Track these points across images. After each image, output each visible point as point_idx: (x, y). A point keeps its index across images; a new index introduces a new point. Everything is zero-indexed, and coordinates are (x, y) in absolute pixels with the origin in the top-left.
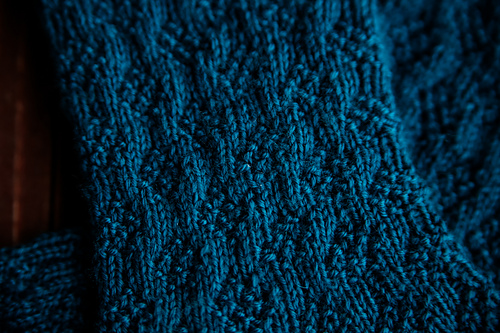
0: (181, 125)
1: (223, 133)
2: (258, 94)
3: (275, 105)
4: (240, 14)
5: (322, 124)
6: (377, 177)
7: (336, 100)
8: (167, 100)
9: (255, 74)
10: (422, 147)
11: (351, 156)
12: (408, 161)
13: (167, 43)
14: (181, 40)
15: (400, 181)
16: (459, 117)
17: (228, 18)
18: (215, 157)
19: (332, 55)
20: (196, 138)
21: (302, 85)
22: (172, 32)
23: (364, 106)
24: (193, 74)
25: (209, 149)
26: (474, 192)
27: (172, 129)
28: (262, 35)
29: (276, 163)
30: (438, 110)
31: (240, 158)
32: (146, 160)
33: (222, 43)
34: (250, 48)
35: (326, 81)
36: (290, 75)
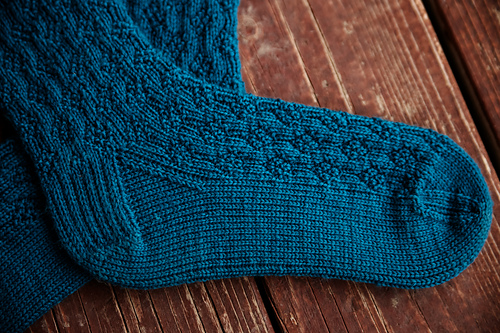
0: (38, 69)
1: (58, 65)
2: (67, 41)
3: (76, 43)
4: (44, 8)
5: (101, 42)
6: (135, 57)
7: (102, 29)
8: (27, 61)
9: (62, 33)
10: (154, 35)
11: (119, 52)
12: (147, 43)
13: (17, 35)
14: (22, 31)
15: (146, 54)
16: (165, 15)
17: (40, 13)
18: (59, 76)
19: (93, 10)
20: (47, 72)
21: (85, 29)
22: (17, 29)
23: (117, 27)
24: (34, 45)
25: (54, 75)
26: (185, 45)
27: (35, 73)
28: (58, 14)
29: (87, 68)
30: (155, 15)
31: (70, 73)
32: (29, 92)
33: (42, 25)
34: (55, 22)
35: (95, 23)
36: (78, 27)
